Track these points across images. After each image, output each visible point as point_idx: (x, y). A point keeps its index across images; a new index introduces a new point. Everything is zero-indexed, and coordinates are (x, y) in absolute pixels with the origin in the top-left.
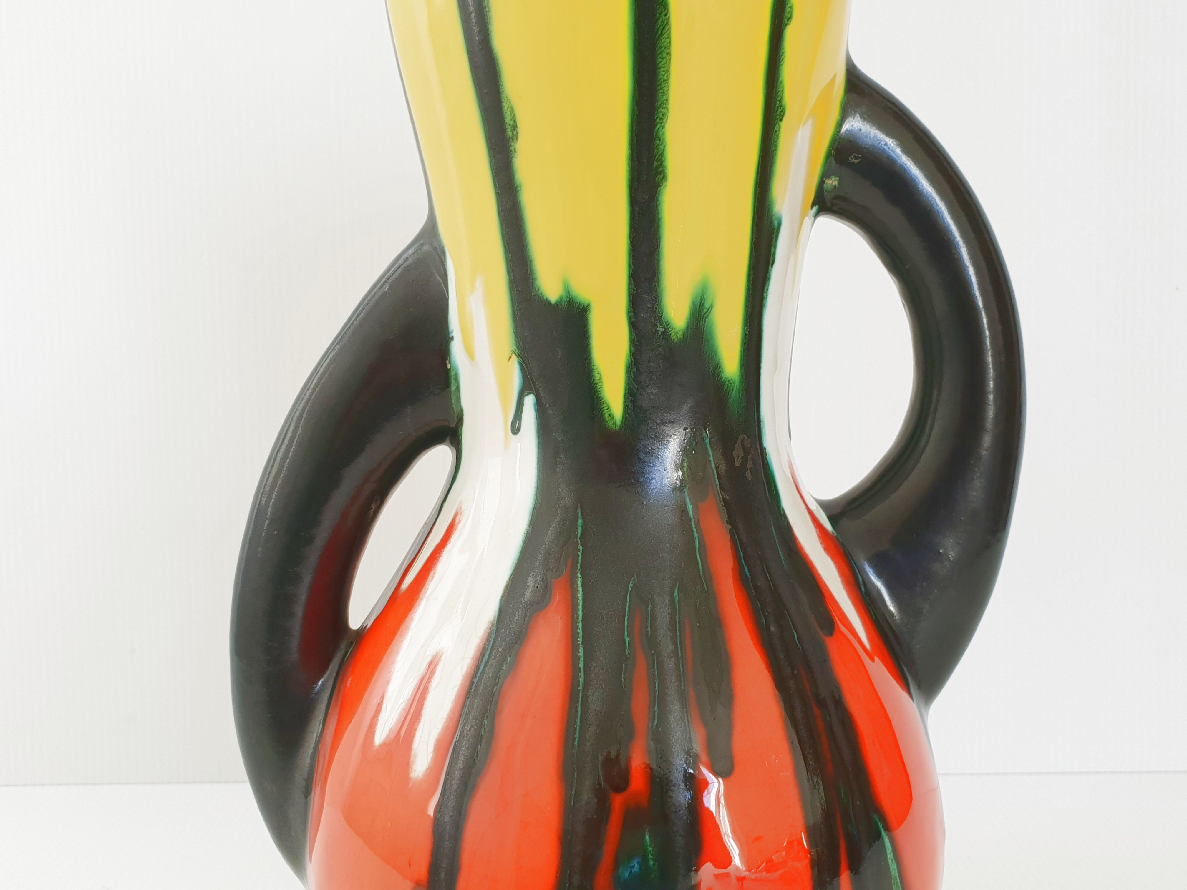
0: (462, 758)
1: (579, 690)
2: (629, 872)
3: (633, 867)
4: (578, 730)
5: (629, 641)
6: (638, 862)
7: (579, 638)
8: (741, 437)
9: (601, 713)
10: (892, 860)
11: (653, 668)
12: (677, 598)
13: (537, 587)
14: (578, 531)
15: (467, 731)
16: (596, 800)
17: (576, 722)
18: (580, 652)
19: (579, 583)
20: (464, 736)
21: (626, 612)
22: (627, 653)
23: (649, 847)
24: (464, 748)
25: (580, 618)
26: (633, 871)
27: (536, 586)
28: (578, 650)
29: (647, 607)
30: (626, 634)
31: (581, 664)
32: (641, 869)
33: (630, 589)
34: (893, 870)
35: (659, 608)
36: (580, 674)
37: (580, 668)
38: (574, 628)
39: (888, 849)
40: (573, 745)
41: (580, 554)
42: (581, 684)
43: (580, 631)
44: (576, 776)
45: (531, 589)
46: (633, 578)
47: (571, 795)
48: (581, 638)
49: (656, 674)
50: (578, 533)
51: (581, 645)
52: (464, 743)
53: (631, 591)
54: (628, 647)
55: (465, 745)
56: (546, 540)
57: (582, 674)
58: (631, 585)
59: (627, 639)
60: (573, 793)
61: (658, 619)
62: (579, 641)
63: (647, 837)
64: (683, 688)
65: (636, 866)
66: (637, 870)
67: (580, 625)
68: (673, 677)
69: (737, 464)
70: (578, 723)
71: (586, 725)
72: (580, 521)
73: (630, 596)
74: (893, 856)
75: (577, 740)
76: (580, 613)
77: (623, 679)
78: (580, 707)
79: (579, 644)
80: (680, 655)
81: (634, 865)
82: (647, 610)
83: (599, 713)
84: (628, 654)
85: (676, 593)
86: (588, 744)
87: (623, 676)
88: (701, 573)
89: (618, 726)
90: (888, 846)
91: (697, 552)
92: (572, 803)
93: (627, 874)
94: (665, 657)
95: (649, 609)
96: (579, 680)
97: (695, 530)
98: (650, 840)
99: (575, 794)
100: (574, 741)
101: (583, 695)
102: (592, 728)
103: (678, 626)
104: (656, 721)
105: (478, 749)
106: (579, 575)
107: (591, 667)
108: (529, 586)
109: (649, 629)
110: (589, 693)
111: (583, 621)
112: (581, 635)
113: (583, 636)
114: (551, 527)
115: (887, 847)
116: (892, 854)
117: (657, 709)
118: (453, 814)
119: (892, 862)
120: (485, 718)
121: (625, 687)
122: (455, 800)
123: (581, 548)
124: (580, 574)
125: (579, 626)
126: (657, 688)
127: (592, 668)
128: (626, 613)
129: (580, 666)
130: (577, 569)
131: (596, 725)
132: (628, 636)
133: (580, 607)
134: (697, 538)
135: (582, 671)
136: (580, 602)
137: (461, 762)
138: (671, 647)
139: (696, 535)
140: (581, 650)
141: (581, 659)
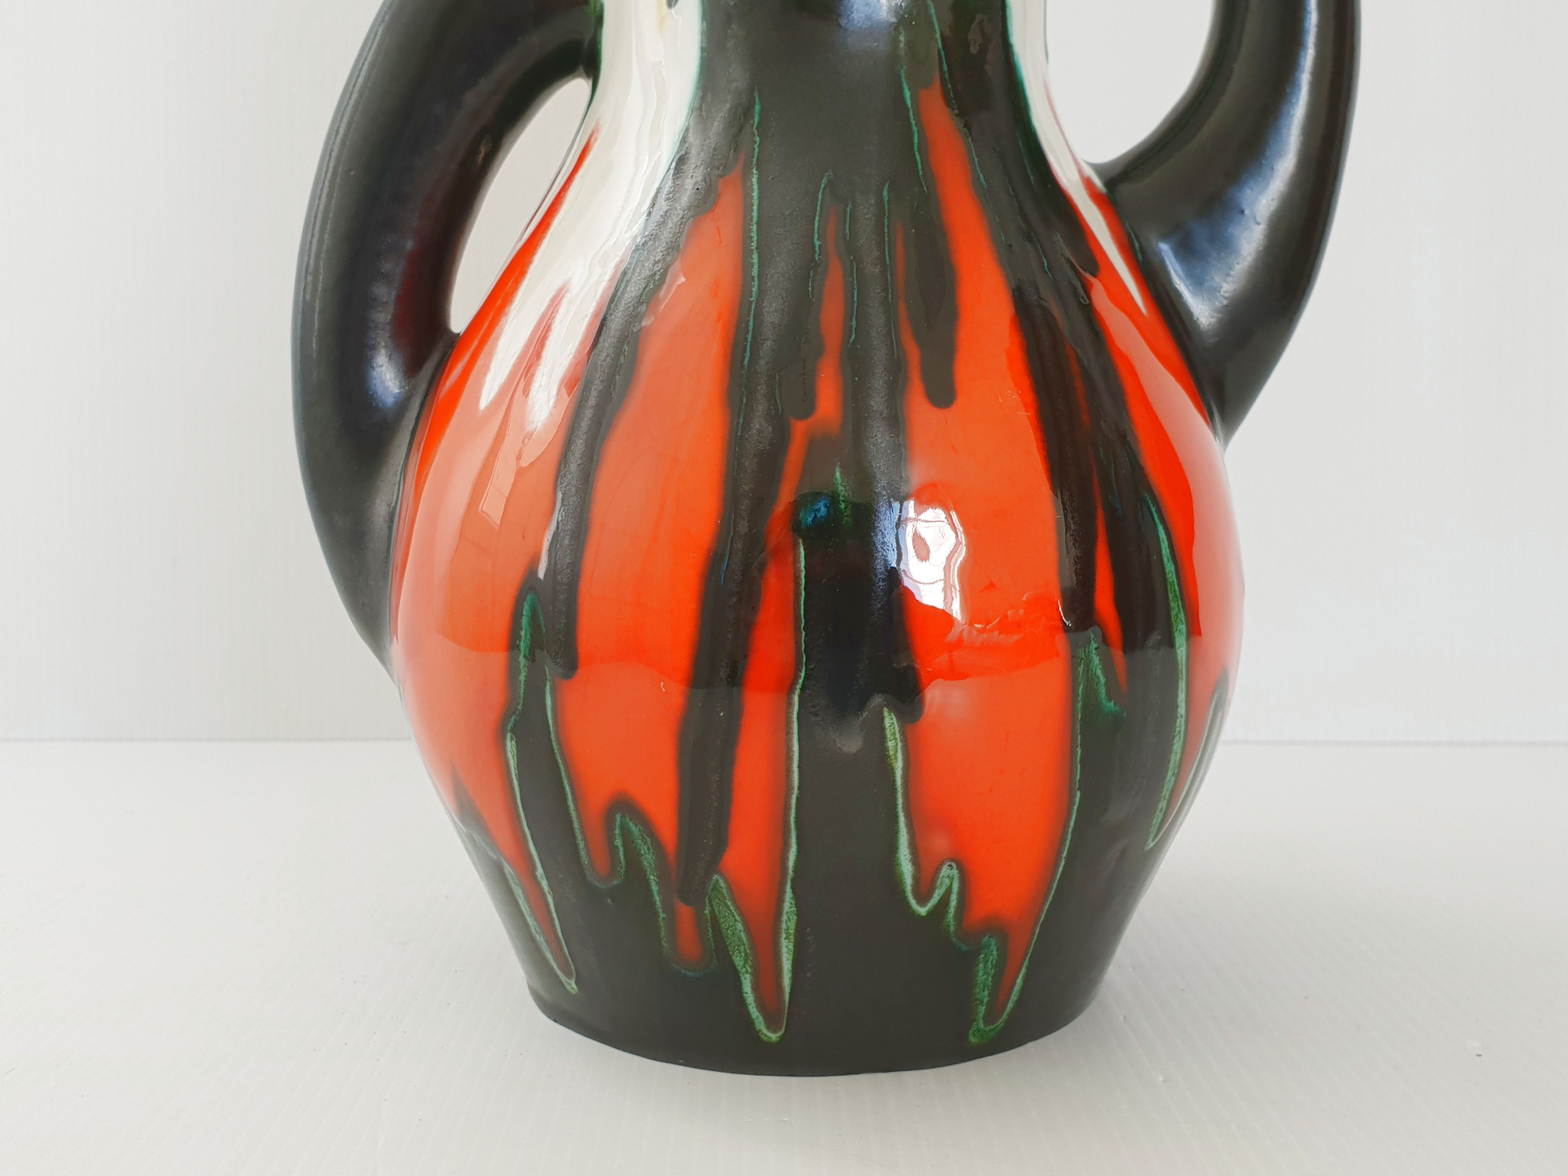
0: (594, 393)
1: (751, 302)
2: (813, 516)
3: (819, 510)
4: (748, 348)
5: (820, 246)
6: (826, 506)
7: (753, 242)
8: (979, 16)
9: (780, 326)
10: (1168, 557)
11: (852, 276)
12: (886, 199)
13: (698, 189)
14: (754, 120)
15: (601, 362)
16: (771, 429)
17: (746, 338)
18: (753, 259)
19: (755, 180)
20: (597, 368)
21: (816, 212)
22: (817, 259)
23: (839, 486)
24: (597, 383)
25: (755, 219)
26: (819, 515)
27: (696, 188)
28: (751, 256)
29: (847, 206)
30: (816, 236)
31: (755, 272)
32: (828, 513)
33: (823, 186)
34: (1169, 573)
35: (862, 209)
36: (753, 284)
37: (753, 277)
38: (746, 230)
39: (1163, 542)
40: (743, 366)
41: (756, 146)
42: (754, 294)
43: (754, 235)
44: (744, 402)
45: (688, 192)
46: (827, 174)
47: (738, 423)
48: (755, 242)
49: (855, 282)
50: (754, 123)
51: (755, 251)
52: (598, 376)
53: (825, 188)
54: (818, 252)
55: (599, 378)
56: (711, 133)
57: (756, 283)
58: (824, 181)
59: (817, 243)
60: (741, 420)
61: (860, 221)
62: (752, 246)
63: (838, 474)
64: (890, 300)
65: (823, 509)
66: (823, 514)
67: (755, 227)
68: (878, 287)
69: (974, 50)
70: (749, 339)
71: (759, 340)
72: (757, 108)
73: (823, 194)
74: (1170, 552)
75: (747, 359)
76: (755, 214)
77: (810, 288)
78: (752, 320)
79: (753, 249)
80: (888, 262)
81: (820, 508)
82: (845, 211)
83: (777, 326)
84: (819, 259)
85: (885, 193)
86: (763, 362)
87: (810, 285)
88: (921, 173)
89: (803, 341)
90: (1163, 539)
91: (916, 149)
92: (739, 434)
93: (810, 520)
94: (868, 264)
95: (848, 209)
96: (752, 291)
97: (913, 122)
98: (841, 477)
99: (743, 423)
100: (743, 360)
101: (756, 306)
102: (768, 343)
103: (886, 230)
104: (853, 337)
105: (616, 381)
106: (755, 171)
107: (767, 275)
108: (686, 190)
109: (847, 231)
110: (765, 304)
111: (758, 223)
112: (755, 239)
113: (757, 240)
114: (718, 117)
115: (1161, 539)
116: (1168, 551)
117: (855, 323)
118: (581, 462)
119: (1168, 561)
120: (626, 344)
121: (813, 297)
122: (585, 444)
123: (757, 139)
124: (756, 169)
125: (753, 229)
126: (855, 299)
127: (769, 276)
128: (817, 214)
129: (753, 275)
130: (752, 164)
131: (773, 340)
132: (819, 239)
133: (755, 208)
134: (916, 132)
135: (756, 279)
136: (755, 202)
137: (594, 399)
138: (876, 253)
139: (915, 129)
140: (755, 256)
141: (755, 267)
